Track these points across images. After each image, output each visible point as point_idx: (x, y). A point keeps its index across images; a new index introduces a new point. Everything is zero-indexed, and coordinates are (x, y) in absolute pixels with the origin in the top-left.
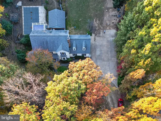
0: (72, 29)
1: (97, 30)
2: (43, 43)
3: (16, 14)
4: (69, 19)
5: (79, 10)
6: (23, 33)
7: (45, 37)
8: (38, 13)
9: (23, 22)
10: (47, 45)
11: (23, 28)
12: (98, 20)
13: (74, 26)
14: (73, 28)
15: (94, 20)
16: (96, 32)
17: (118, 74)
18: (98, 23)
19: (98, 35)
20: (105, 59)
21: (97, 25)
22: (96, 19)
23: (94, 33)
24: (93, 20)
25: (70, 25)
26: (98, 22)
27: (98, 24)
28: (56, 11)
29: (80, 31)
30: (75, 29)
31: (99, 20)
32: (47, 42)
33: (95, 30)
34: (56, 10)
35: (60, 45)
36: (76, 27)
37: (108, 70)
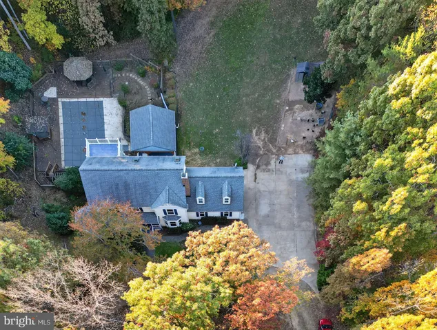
0: (195, 154)
1: (262, 155)
2: (117, 188)
3: (42, 119)
4: (186, 130)
5: (213, 108)
6: (63, 163)
7: (122, 173)
8: (102, 116)
9: (62, 136)
10: (126, 193)
11: (63, 152)
12: (263, 132)
13: (198, 145)
14: (197, 150)
15: (254, 131)
16: (259, 161)
17: (319, 261)
18: (262, 138)
19: (264, 167)
20: (284, 224)
21: (260, 144)
22: (259, 128)
23: (253, 163)
24: (251, 132)
25: (189, 143)
26: (263, 135)
27: (263, 141)
28: (150, 110)
29: (216, 158)
30: (201, 153)
31: (267, 132)
32: (126, 186)
33: (257, 155)
34: (150, 108)
35: (163, 192)
36: (205, 149)
37: (292, 252)
